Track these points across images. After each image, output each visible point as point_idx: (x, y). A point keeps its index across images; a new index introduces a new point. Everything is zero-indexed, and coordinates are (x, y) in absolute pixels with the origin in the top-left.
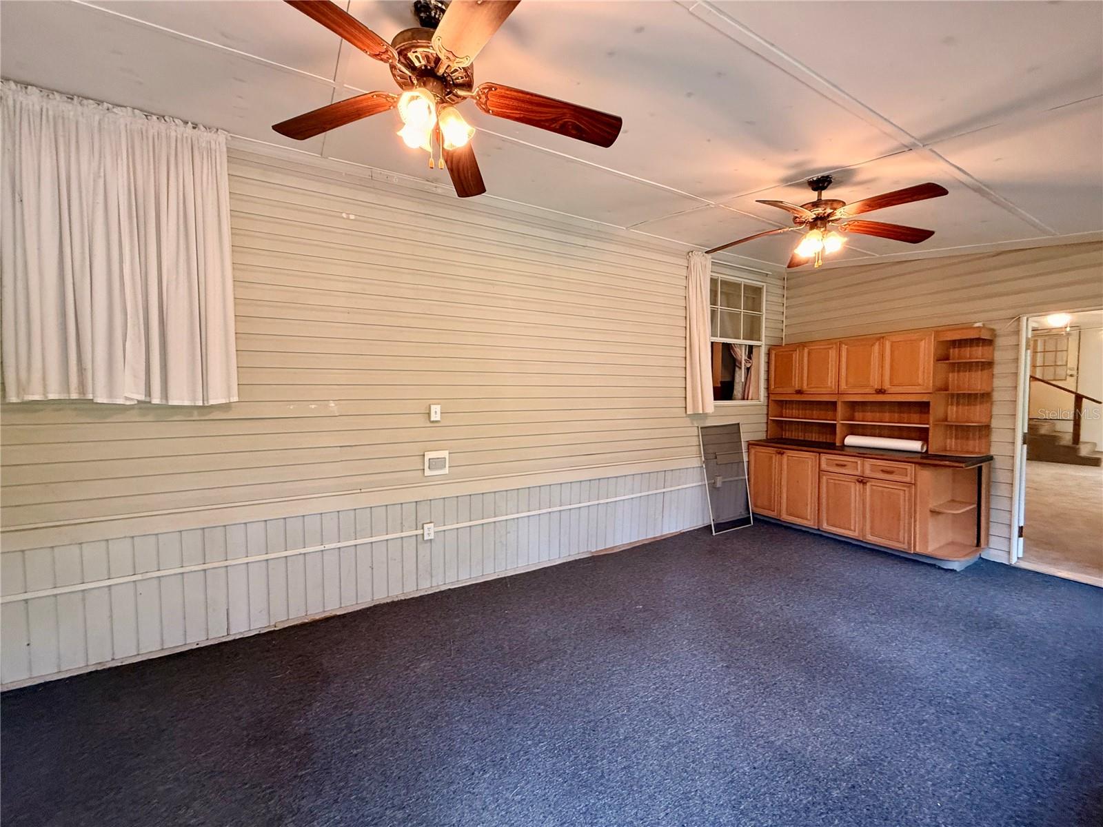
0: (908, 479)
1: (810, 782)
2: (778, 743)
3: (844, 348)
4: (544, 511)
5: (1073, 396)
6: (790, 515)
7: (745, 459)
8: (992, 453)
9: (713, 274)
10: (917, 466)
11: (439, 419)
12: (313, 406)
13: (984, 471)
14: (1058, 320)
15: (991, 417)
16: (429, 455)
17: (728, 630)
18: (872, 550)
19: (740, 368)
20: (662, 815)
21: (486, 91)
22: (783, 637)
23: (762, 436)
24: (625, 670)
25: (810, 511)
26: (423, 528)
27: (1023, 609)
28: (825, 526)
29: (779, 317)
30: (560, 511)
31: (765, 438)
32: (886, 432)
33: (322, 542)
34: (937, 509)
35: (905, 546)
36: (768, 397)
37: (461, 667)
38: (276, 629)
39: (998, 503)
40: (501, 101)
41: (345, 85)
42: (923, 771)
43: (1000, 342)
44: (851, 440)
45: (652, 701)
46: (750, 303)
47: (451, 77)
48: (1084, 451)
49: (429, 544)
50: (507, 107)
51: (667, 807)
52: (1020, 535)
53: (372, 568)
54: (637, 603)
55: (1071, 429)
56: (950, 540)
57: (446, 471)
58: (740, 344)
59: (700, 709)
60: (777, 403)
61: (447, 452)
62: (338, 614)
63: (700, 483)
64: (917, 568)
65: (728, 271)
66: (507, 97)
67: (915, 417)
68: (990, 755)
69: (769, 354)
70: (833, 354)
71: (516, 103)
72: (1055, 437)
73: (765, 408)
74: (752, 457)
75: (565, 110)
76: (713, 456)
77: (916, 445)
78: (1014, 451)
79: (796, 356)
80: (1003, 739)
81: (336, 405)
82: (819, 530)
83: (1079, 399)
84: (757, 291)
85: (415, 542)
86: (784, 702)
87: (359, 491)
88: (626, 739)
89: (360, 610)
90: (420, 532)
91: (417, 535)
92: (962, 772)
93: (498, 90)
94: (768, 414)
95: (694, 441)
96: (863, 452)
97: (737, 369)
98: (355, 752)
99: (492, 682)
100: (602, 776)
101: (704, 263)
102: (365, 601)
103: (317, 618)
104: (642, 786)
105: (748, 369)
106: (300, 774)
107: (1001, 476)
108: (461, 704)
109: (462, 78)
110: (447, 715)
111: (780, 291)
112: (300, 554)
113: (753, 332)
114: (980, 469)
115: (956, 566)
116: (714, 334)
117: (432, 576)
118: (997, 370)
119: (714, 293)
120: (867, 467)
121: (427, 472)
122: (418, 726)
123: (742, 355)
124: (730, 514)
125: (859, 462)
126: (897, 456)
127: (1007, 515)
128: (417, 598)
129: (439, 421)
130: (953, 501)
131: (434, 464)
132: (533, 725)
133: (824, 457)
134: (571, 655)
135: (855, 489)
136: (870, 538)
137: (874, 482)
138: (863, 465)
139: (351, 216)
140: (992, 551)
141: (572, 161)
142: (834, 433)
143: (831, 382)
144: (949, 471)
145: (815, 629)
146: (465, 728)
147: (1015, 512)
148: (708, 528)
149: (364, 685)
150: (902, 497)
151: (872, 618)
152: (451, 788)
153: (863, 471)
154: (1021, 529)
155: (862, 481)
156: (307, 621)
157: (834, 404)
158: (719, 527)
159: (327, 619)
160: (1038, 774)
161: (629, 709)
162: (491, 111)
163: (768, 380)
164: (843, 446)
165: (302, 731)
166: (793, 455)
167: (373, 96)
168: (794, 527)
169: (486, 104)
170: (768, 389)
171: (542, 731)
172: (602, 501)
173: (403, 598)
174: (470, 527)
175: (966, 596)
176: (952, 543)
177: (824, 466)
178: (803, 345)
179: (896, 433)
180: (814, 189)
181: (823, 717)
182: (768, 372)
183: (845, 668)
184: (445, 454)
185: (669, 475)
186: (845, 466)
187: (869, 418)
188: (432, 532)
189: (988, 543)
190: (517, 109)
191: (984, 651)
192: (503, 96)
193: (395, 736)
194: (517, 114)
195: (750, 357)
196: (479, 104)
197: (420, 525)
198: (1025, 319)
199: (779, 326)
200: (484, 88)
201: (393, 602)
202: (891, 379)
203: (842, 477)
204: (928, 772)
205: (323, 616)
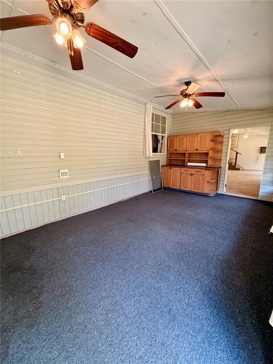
0: (203, 174)
1: (185, 248)
2: (176, 241)
3: (188, 137)
4: (103, 189)
5: (236, 152)
6: (173, 186)
7: (161, 171)
8: (221, 166)
9: (153, 112)
10: (205, 170)
11: (64, 158)
12: (11, 153)
13: (219, 170)
14: (236, 131)
15: (222, 157)
16: (61, 171)
17: (160, 217)
18: (193, 194)
19: (160, 143)
20: (151, 262)
21: (90, 25)
22: (174, 217)
23: (165, 164)
24: (134, 231)
25: (178, 185)
26: (61, 197)
27: (226, 203)
28: (182, 188)
29: (170, 127)
30: (108, 189)
31: (166, 164)
32: (197, 161)
33: (21, 204)
34: (209, 181)
35: (201, 191)
36: (167, 152)
37: (83, 238)
38: (6, 237)
39: (221, 179)
40: (95, 31)
41: (18, 8)
42: (208, 240)
43: (225, 136)
44: (189, 164)
45: (143, 237)
46: (163, 122)
47: (76, 16)
48: (237, 167)
49: (64, 202)
50: (97, 34)
51: (152, 260)
52: (226, 187)
53: (43, 212)
54: (134, 213)
55: (235, 162)
56: (211, 189)
57: (68, 177)
58: (160, 135)
59: (156, 236)
60: (170, 154)
61: (68, 170)
62: (31, 229)
63: (149, 178)
64: (204, 196)
65: (157, 111)
66: (98, 30)
67: (204, 157)
68: (221, 234)
69: (168, 139)
70: (185, 139)
71: (101, 34)
72: (232, 163)
73: (166, 155)
74: (163, 170)
75: (119, 41)
76: (152, 170)
77: (204, 165)
78: (226, 165)
79: (175, 139)
80: (223, 231)
81: (21, 152)
82: (180, 189)
83: (237, 153)
84: (165, 118)
85: (58, 202)
86: (177, 232)
87: (35, 185)
88: (138, 247)
89: (40, 227)
90: (60, 198)
91: (59, 200)
92: (216, 239)
93: (95, 26)
94: (167, 157)
95: (147, 165)
96: (192, 167)
97: (159, 143)
98: (52, 267)
99: (95, 240)
100: (133, 257)
101: (150, 107)
102: (41, 223)
103: (23, 231)
104: (144, 257)
105: (162, 143)
106: (33, 277)
107: (222, 172)
108: (86, 248)
109: (80, 17)
110: (82, 251)
111: (171, 119)
112: (13, 209)
113: (163, 132)
114: (218, 170)
115: (212, 195)
116: (152, 131)
117: (66, 213)
118: (224, 143)
119: (153, 118)
120: (193, 171)
121: (61, 177)
122: (73, 256)
123: (160, 138)
124: (156, 187)
125: (191, 170)
126: (200, 168)
127: (223, 182)
128: (61, 220)
129: (64, 159)
130: (212, 179)
131: (63, 174)
132: (110, 249)
133: (182, 169)
134: (118, 229)
135: (190, 177)
136: (193, 190)
137: (195, 175)
138: (192, 170)
139: (18, 72)
140: (219, 191)
141: (112, 63)
142: (185, 162)
143: (184, 147)
144: (212, 171)
145: (182, 214)
146: (89, 254)
147: (225, 181)
148: (151, 191)
149: (49, 248)
150: (201, 178)
151: (195, 209)
152: (89, 269)
153: (192, 172)
154: (226, 185)
155: (192, 175)
156: (19, 233)
157: (185, 154)
158: (154, 191)
159: (27, 231)
160: (230, 236)
161: (137, 240)
162: (91, 35)
163: (167, 147)
164: (187, 166)
165: (30, 265)
166: (174, 169)
167: (40, 16)
168: (174, 189)
169: (89, 31)
170: (167, 149)
171: (113, 250)
172: (121, 185)
173: (56, 221)
174: (78, 195)
175: (214, 202)
176: (211, 190)
177: (182, 171)
178: (177, 136)
179: (200, 162)
180: (186, 85)
181: (186, 233)
182: (167, 144)
183: (190, 221)
184: (67, 171)
185: (140, 176)
186: (187, 171)
187: (193, 158)
188: (64, 198)
189: (219, 189)
190: (101, 36)
191: (219, 213)
192: (96, 29)
193: (66, 260)
194: (101, 38)
195: (162, 139)
196: (86, 30)
197: (60, 196)
198: (231, 130)
199: (171, 130)
200: (89, 24)
201: (52, 223)
202: (200, 147)
203: (186, 174)
204: (209, 240)
205: (25, 230)
